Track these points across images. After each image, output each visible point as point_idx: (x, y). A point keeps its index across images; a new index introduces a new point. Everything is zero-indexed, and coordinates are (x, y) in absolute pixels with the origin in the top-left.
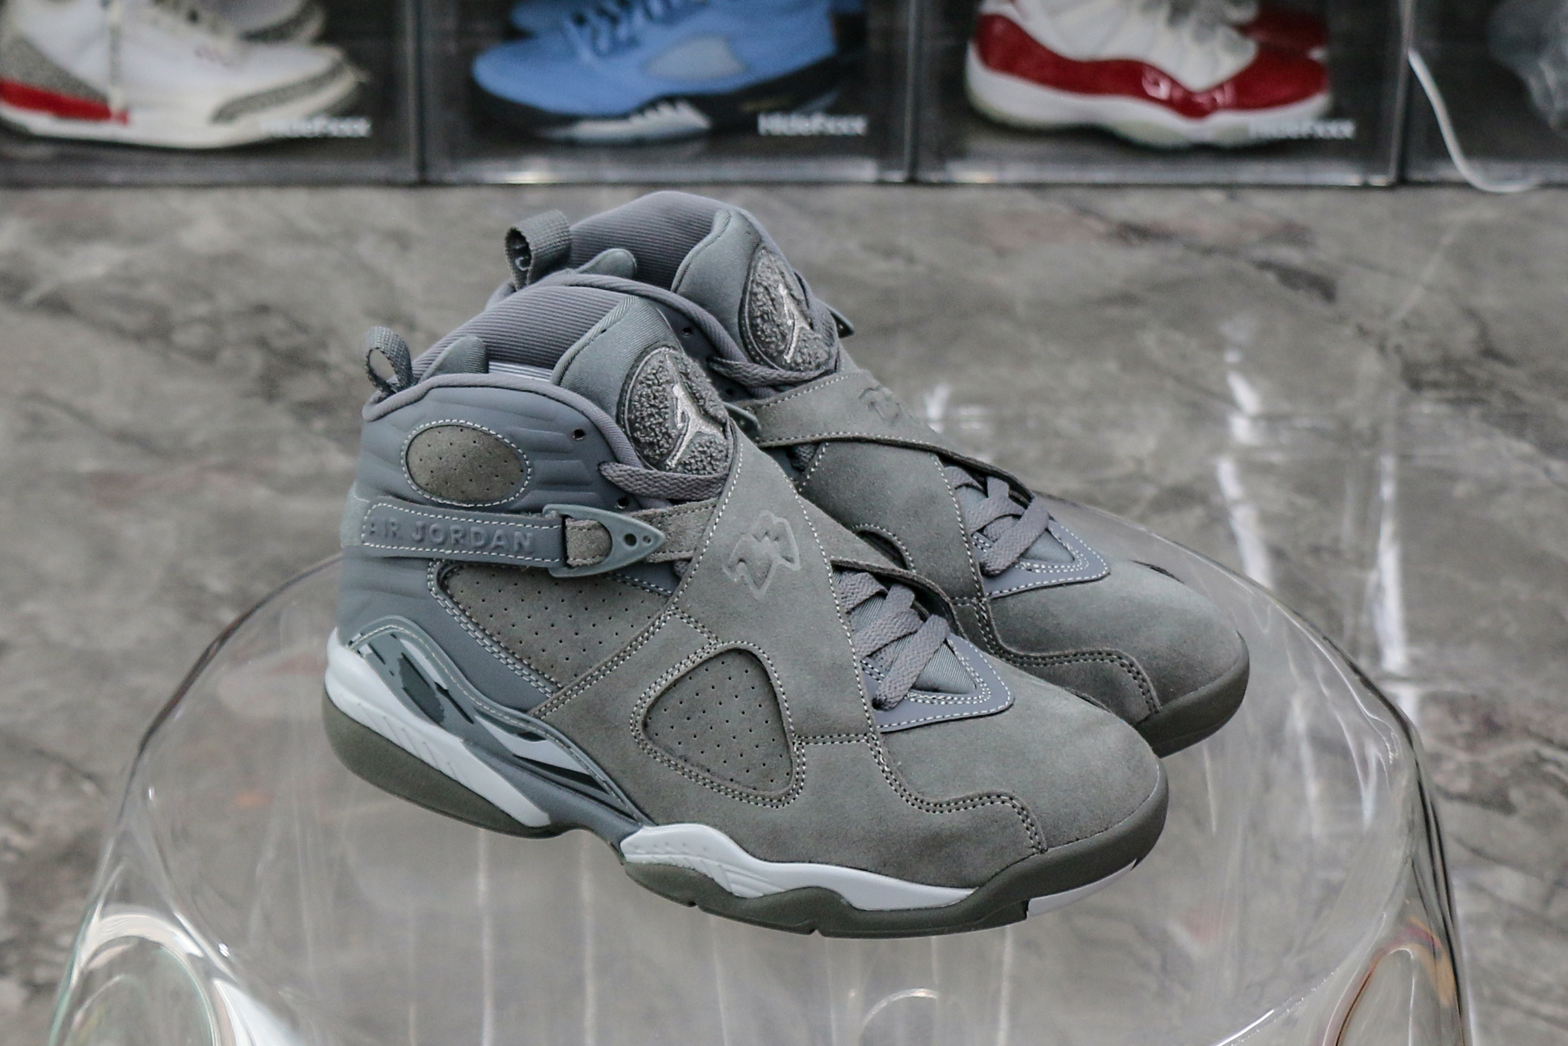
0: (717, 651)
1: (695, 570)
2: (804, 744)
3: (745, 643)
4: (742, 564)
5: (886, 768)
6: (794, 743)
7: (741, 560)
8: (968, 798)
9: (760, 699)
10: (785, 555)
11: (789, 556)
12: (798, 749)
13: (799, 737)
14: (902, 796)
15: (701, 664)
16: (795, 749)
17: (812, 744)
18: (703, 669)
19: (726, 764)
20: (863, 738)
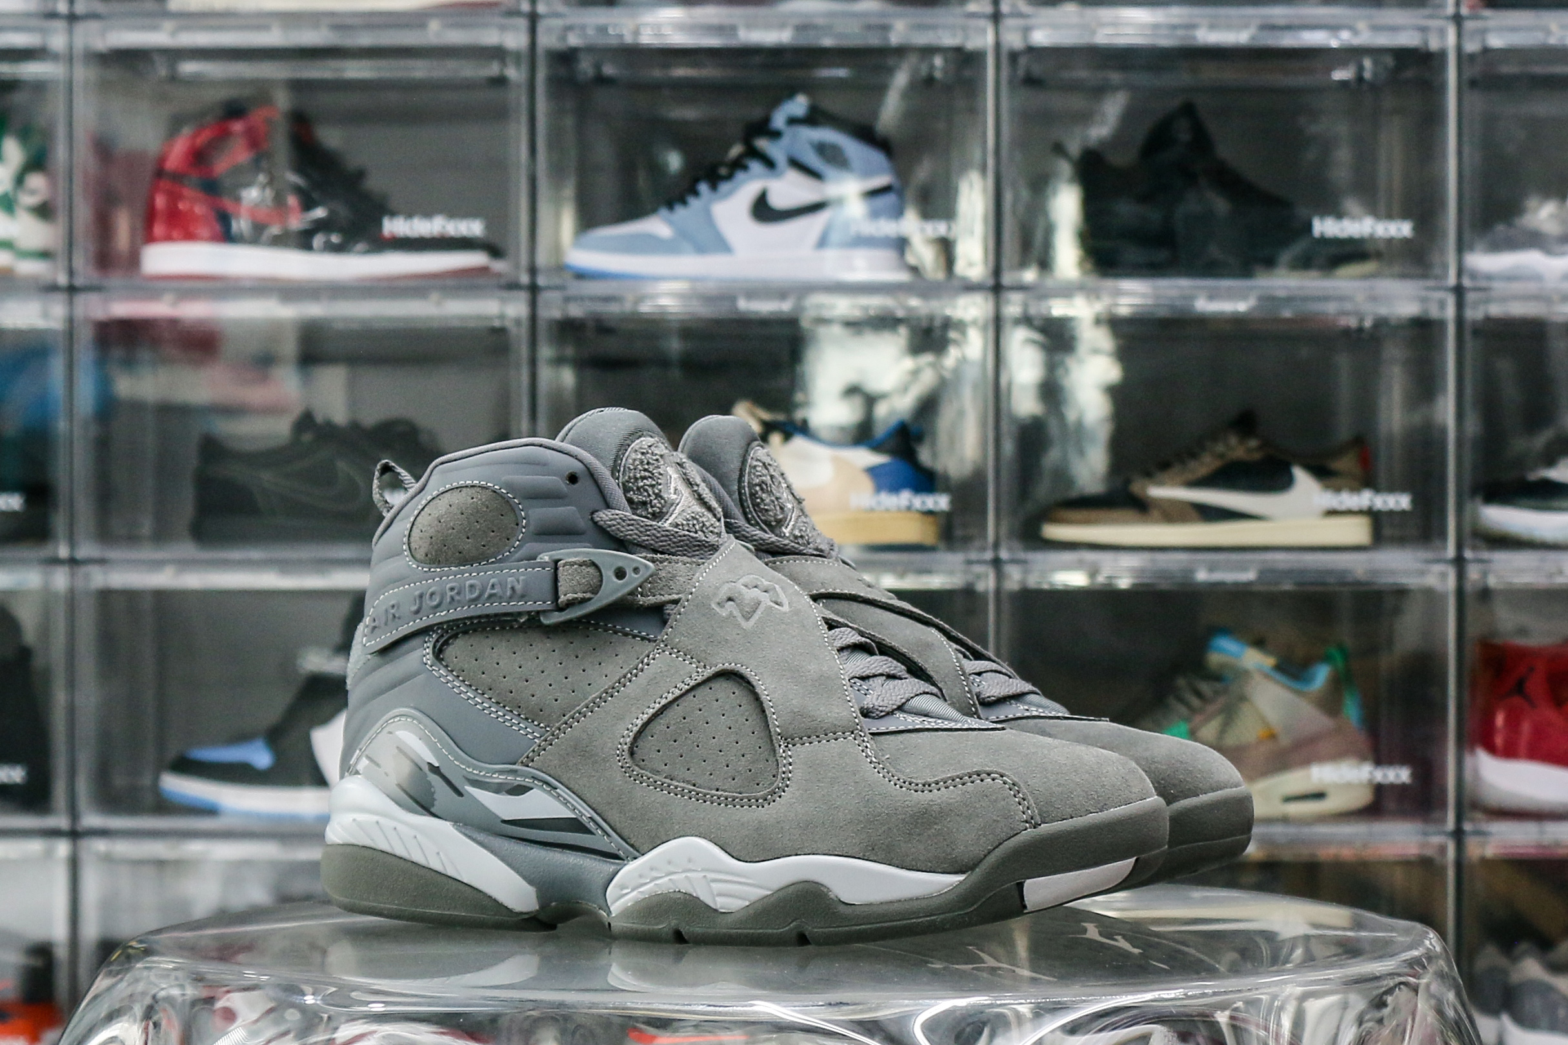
0: (704, 678)
1: (684, 607)
2: (790, 746)
3: (733, 664)
4: (731, 603)
5: (874, 760)
6: (780, 746)
7: (730, 599)
8: (958, 777)
9: (747, 713)
10: (773, 599)
11: (779, 601)
12: (784, 752)
13: (786, 739)
14: (890, 781)
15: (688, 691)
16: (781, 751)
17: (798, 745)
18: (690, 696)
19: (712, 777)
20: (850, 736)
